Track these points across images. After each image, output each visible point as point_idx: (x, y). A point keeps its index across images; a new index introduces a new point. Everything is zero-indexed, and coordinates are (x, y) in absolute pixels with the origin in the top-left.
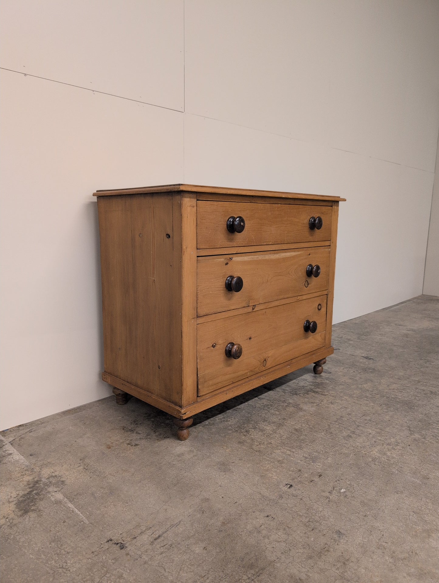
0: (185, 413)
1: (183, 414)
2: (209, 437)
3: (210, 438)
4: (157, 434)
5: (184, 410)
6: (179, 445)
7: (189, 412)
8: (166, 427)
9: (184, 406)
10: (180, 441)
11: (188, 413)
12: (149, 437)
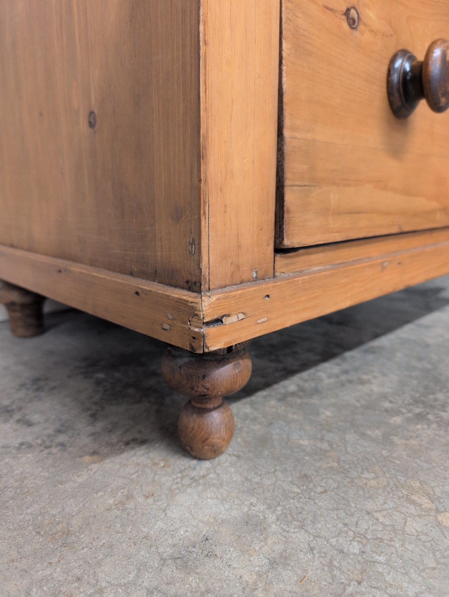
0: (218, 321)
1: (208, 324)
2: (319, 444)
3: (325, 446)
4: (100, 425)
5: (214, 298)
6: (186, 481)
7: (241, 316)
8: (140, 402)
9: (215, 282)
10: (195, 462)
11: (233, 319)
12: (61, 438)
